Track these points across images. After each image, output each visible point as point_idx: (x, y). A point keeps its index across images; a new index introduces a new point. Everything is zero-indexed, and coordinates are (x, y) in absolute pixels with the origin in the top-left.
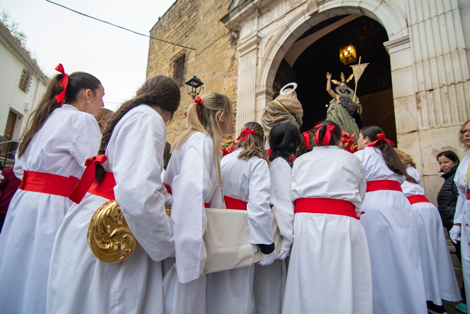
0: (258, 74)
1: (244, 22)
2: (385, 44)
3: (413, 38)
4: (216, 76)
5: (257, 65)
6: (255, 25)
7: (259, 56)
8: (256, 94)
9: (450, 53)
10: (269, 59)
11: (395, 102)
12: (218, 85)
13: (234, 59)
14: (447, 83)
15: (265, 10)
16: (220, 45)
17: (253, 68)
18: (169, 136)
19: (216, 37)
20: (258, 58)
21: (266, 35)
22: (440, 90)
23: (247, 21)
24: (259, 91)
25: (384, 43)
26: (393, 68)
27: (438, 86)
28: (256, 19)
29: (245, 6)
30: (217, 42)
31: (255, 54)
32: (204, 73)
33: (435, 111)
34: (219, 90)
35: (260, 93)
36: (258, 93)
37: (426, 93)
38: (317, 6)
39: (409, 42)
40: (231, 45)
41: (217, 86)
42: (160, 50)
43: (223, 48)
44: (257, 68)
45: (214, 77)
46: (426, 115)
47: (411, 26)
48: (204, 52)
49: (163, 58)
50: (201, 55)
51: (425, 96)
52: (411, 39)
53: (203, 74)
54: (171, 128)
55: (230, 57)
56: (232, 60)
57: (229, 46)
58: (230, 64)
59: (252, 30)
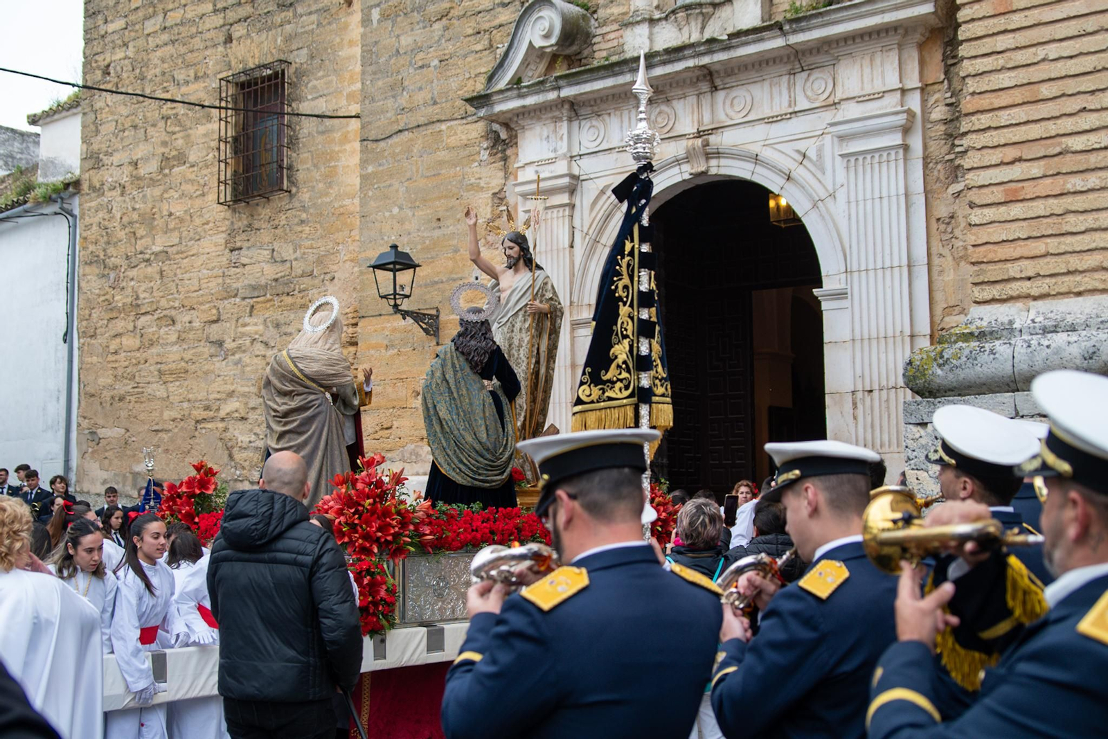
0: (576, 274)
1: (532, 118)
2: (816, 291)
3: (852, 295)
4: (444, 231)
5: (572, 246)
6: (561, 138)
7: (577, 223)
8: (574, 322)
9: (894, 337)
10: (603, 241)
11: (828, 400)
12: (453, 259)
13: (502, 199)
14: (887, 385)
15: (588, 110)
16: (453, 141)
17: (561, 254)
18: (236, 364)
19: (437, 109)
20: (573, 227)
21: (592, 176)
22: (880, 394)
23: (539, 119)
24: (579, 318)
25: (814, 290)
26: (826, 339)
27: (877, 388)
28: (565, 124)
29: (537, 93)
30: (443, 127)
31: (567, 219)
32: (401, 208)
33: (872, 426)
34: (460, 276)
35: (582, 322)
36: (578, 322)
37: (864, 395)
38: (704, 158)
39: (847, 298)
40: (490, 155)
41: (450, 263)
42: (155, 14)
43: (463, 153)
44: (572, 255)
45: (437, 233)
46: (862, 430)
47: (851, 272)
48: (395, 139)
49: (169, 49)
50: (382, 144)
51: (863, 400)
52: (849, 295)
53: (396, 210)
54: (243, 335)
55: (488, 189)
56: (496, 201)
57: (485, 155)
58: (489, 209)
59: (555, 150)
